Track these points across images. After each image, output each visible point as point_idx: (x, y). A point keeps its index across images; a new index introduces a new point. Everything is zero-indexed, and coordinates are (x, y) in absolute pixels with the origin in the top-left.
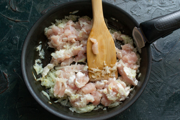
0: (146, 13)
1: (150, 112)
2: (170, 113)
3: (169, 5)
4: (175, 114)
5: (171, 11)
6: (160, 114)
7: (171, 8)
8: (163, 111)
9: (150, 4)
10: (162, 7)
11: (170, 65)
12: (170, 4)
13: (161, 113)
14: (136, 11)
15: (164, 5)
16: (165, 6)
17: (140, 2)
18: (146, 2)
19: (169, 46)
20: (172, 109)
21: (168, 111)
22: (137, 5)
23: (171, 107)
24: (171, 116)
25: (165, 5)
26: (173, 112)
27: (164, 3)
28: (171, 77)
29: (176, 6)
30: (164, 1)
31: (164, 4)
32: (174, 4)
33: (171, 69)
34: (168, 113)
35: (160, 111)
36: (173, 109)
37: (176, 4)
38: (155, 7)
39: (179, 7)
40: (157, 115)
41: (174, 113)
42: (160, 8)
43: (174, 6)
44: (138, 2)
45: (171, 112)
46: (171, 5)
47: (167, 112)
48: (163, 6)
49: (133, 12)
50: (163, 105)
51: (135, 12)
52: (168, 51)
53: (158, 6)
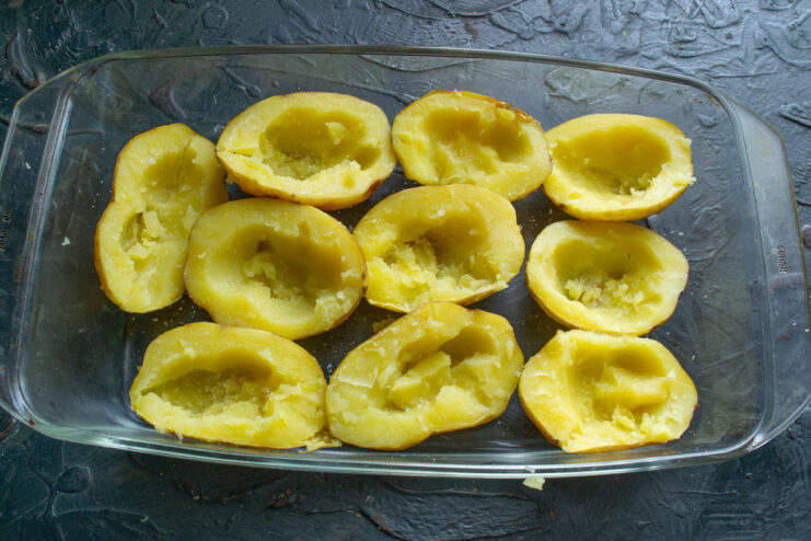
0: (611, 88)
1: (641, 523)
2: (731, 522)
3: (715, 49)
4: (755, 528)
5: (722, 74)
6: (687, 527)
7: (721, 63)
8: (700, 518)
9: (629, 47)
10: (683, 57)
11: (721, 311)
12: (716, 46)
13: (690, 525)
14: (568, 78)
15: (689, 49)
16: (693, 53)
17: (583, 38)
18: (613, 37)
19: (718, 228)
20: (736, 507)
21: (720, 515)
22: (572, 50)
23: (735, 495)
24: (736, 535)
25: (692, 50)
26: (744, 518)
27: (690, 42)
28: (727, 361)
29: (741, 54)
30: (692, 32)
31: (689, 45)
32: (733, 47)
33: (727, 329)
34: (722, 523)
35: (688, 517)
36: (744, 503)
37: (744, 47)
38: (651, 59)
39: (757, 57)
40: (674, 532)
41: (747, 521)
42: (672, 62)
43: (734, 54)
44: (574, 40)
45: (733, 519)
46: (722, 50)
47: (716, 519)
48: (683, 53)
49: (557, 84)
50: (699, 488)
51: (564, 85)
52: (710, 251)
53: (665, 53)
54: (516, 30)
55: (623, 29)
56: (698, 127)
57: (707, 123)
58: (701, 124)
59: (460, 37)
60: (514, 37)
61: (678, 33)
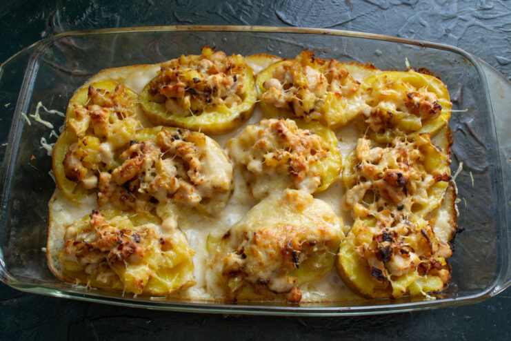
54: (378, 3)
55: (446, 2)
56: (497, 64)
57: (502, 62)
58: (499, 62)
59: (342, 8)
60: (376, 8)
61: (482, 3)
